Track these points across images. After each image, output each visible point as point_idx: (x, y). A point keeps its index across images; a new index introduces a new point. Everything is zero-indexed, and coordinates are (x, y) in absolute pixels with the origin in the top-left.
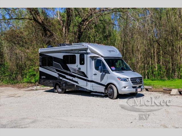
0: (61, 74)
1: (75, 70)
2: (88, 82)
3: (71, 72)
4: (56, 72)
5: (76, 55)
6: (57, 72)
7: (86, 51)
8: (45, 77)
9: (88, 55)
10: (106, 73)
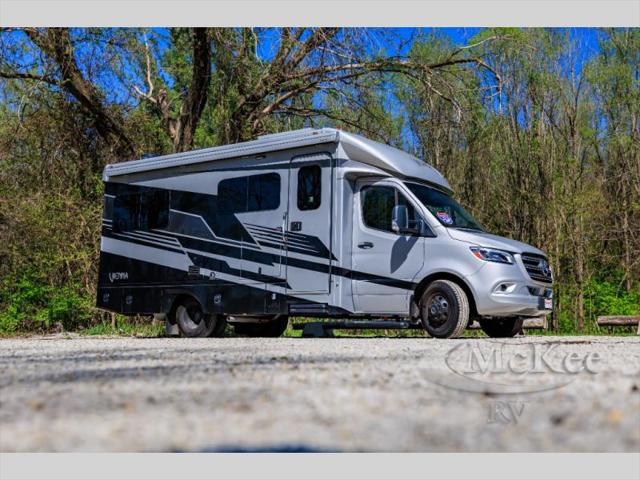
0: (204, 254)
1: (274, 233)
2: (334, 277)
3: (253, 242)
4: (181, 248)
5: (283, 173)
6: (185, 250)
7: (329, 154)
8: (124, 275)
9: (340, 169)
10: (417, 235)
